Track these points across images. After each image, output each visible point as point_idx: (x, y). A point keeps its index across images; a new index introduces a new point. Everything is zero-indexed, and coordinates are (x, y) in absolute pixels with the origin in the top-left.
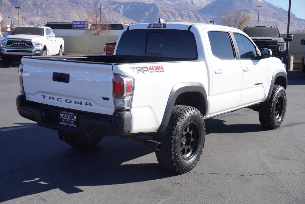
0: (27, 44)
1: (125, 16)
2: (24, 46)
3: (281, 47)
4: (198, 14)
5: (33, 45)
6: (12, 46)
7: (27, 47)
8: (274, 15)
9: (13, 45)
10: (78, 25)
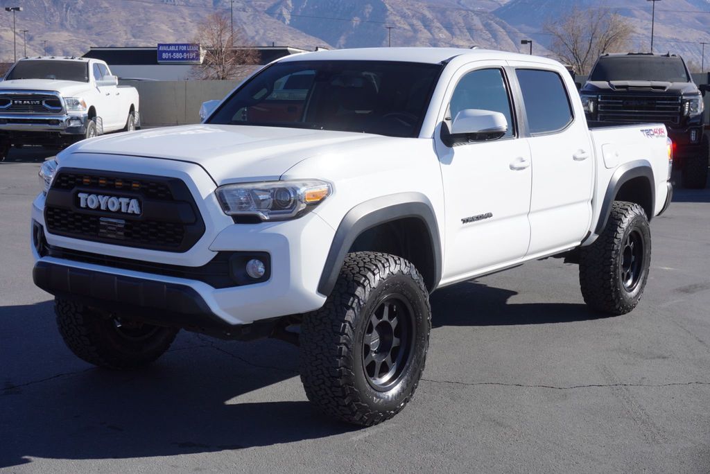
0: (46, 102)
1: (298, 28)
2: (40, 108)
3: (689, 104)
4: (492, 22)
5: (63, 104)
6: (8, 109)
7: (47, 110)
8: (697, 22)
9: (11, 106)
10: (172, 55)
